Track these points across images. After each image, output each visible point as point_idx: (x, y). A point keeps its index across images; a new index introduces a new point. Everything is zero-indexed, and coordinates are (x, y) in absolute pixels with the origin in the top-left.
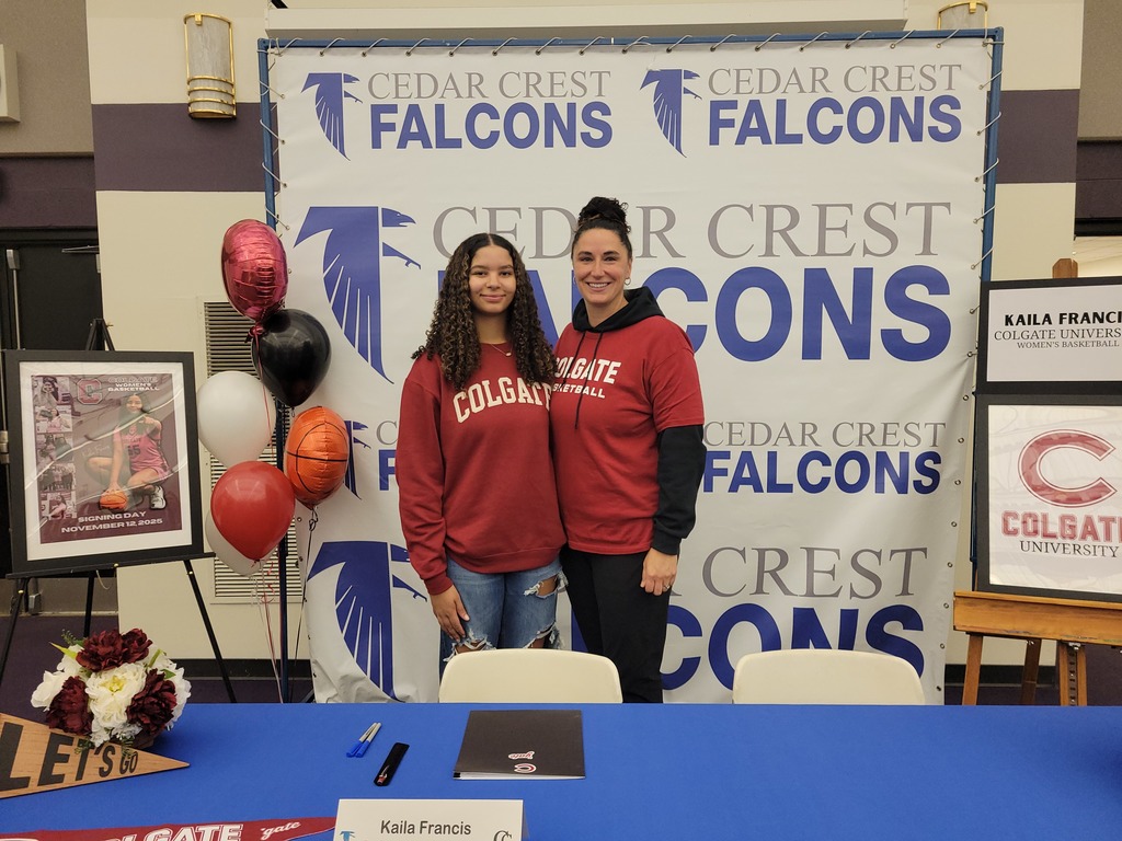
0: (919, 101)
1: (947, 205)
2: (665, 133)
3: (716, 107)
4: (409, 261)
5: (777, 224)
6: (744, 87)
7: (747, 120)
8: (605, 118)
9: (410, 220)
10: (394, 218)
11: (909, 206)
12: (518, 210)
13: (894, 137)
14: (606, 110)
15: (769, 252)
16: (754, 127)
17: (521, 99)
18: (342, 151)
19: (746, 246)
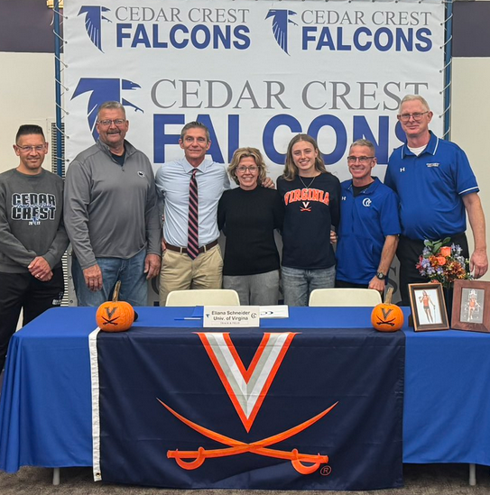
0: (410, 31)
1: (426, 84)
2: (279, 43)
3: (306, 30)
4: (137, 108)
5: (339, 92)
6: (320, 20)
7: (322, 37)
8: (246, 34)
9: (138, 86)
10: (129, 85)
11: (407, 84)
12: (199, 82)
13: (398, 48)
14: (247, 30)
15: (335, 107)
16: (325, 41)
17: (201, 23)
18: (100, 48)
19: (322, 103)
